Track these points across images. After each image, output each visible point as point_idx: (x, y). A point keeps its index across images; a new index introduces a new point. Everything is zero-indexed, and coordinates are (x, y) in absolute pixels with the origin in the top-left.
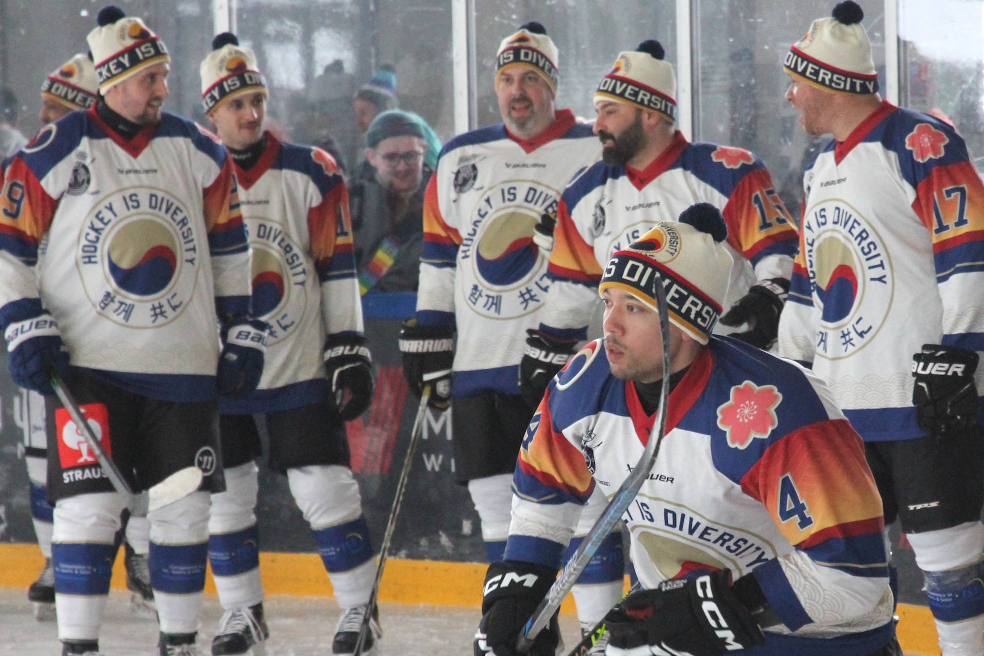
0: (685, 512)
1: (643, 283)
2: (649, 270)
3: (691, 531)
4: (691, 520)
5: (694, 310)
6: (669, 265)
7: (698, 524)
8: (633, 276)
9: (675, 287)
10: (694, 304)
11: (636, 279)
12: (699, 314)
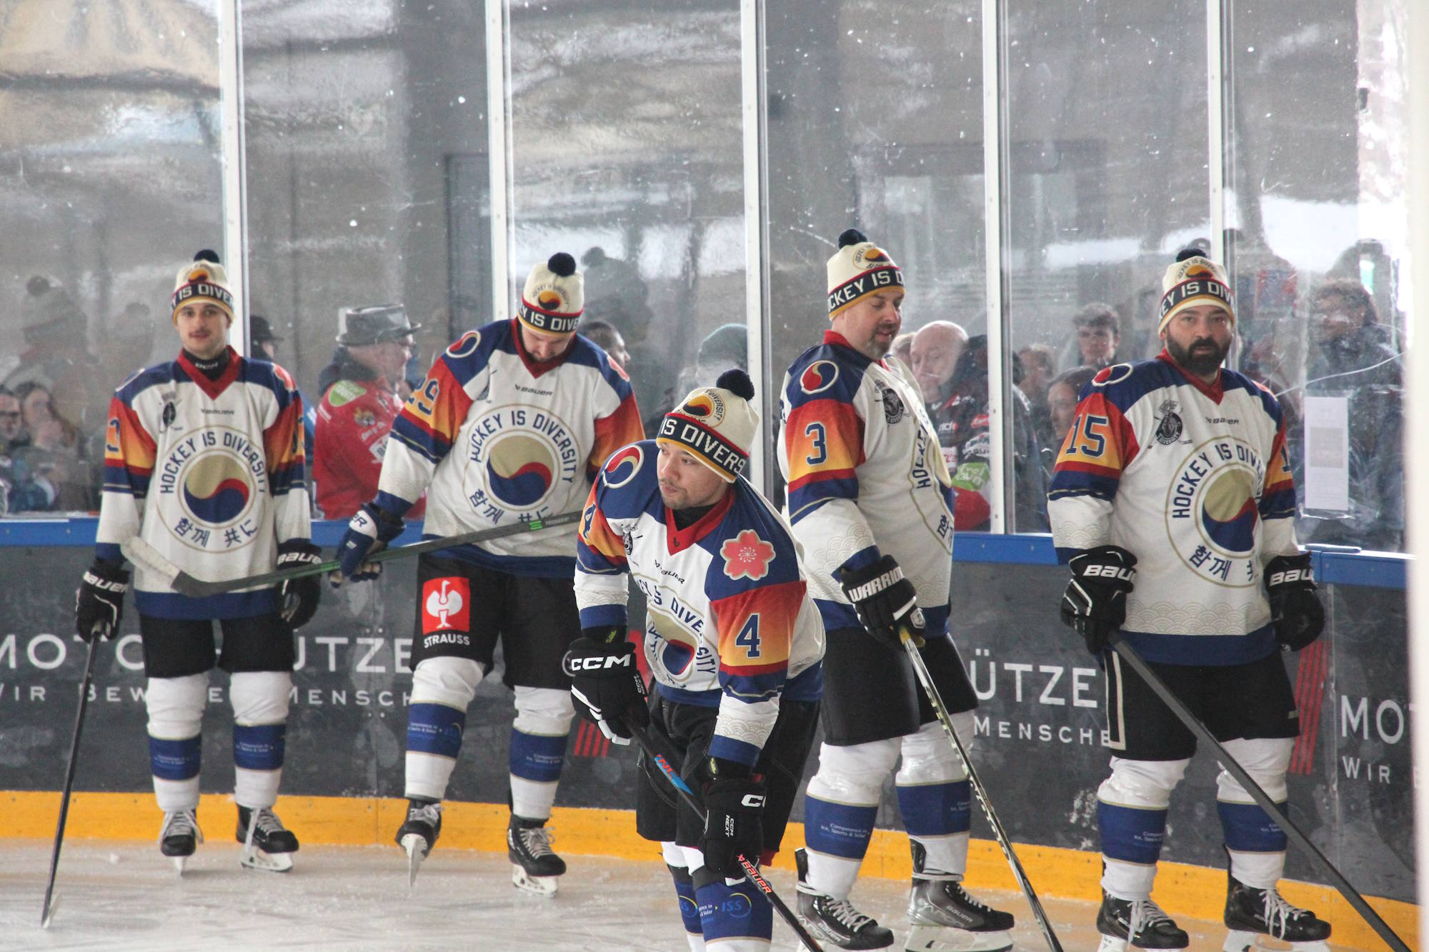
0: (685, 606)
1: (698, 444)
2: (703, 434)
3: (687, 620)
4: (689, 613)
5: (733, 462)
6: (717, 429)
7: (694, 617)
8: (690, 438)
9: (721, 447)
10: (734, 458)
11: (692, 440)
12: (736, 465)
